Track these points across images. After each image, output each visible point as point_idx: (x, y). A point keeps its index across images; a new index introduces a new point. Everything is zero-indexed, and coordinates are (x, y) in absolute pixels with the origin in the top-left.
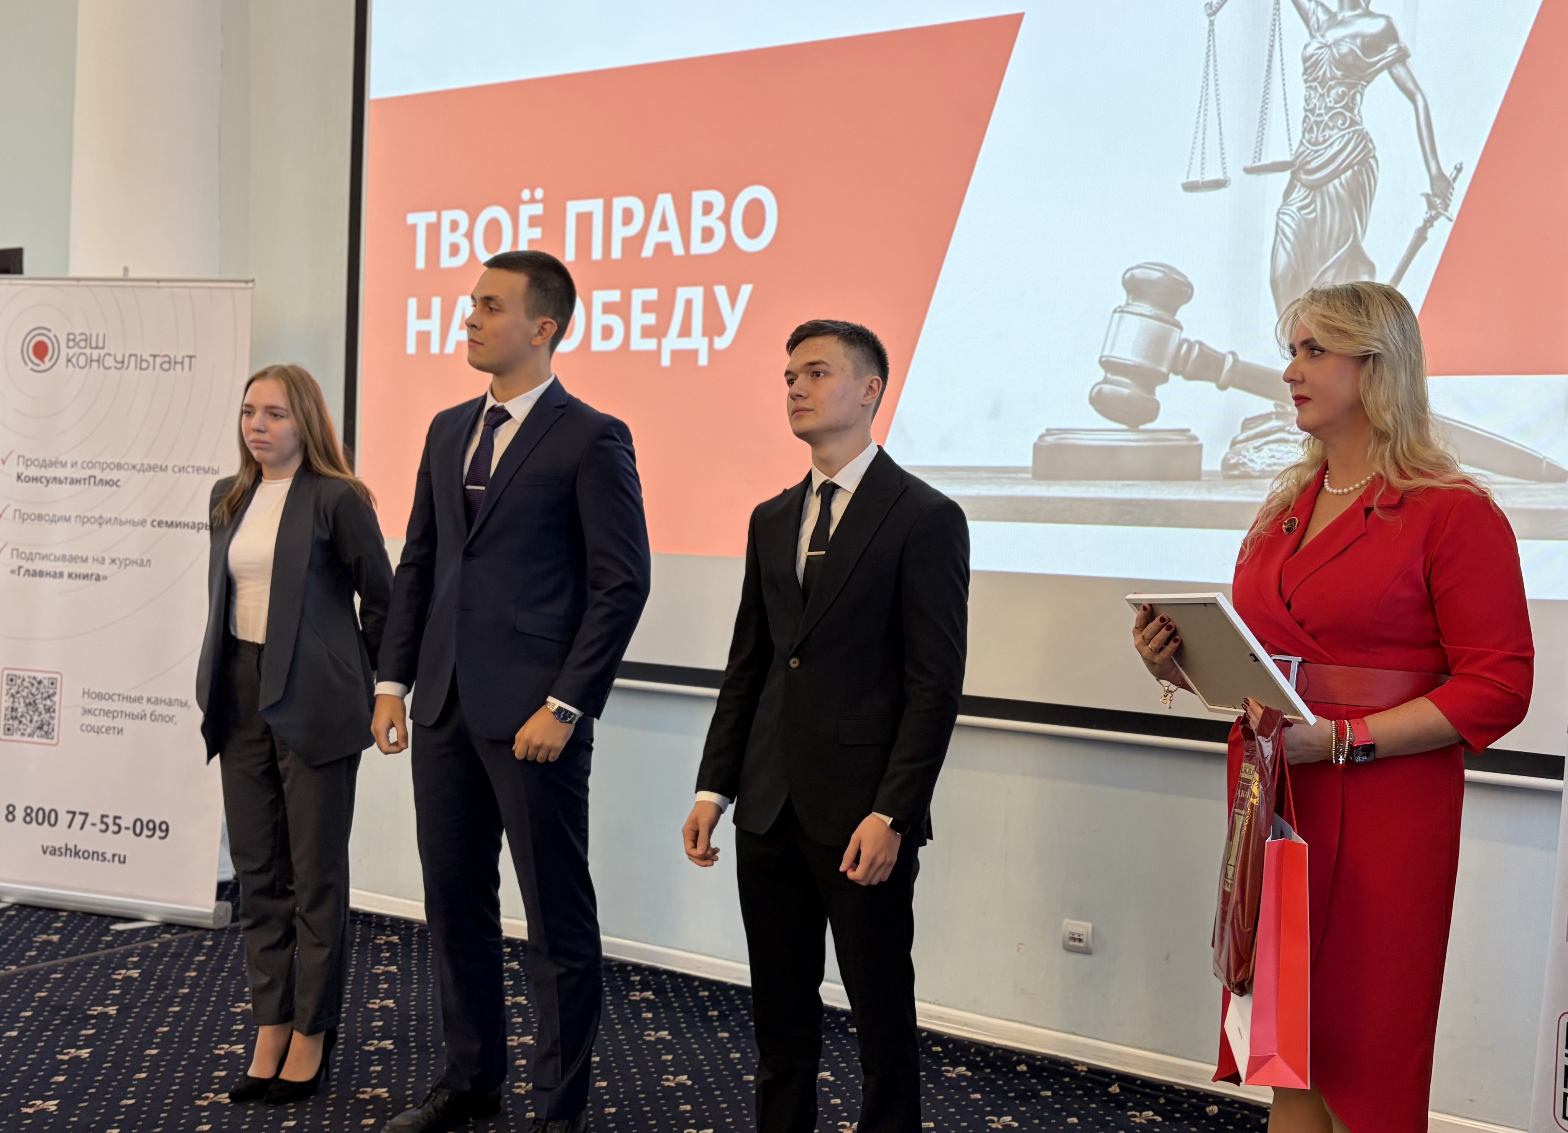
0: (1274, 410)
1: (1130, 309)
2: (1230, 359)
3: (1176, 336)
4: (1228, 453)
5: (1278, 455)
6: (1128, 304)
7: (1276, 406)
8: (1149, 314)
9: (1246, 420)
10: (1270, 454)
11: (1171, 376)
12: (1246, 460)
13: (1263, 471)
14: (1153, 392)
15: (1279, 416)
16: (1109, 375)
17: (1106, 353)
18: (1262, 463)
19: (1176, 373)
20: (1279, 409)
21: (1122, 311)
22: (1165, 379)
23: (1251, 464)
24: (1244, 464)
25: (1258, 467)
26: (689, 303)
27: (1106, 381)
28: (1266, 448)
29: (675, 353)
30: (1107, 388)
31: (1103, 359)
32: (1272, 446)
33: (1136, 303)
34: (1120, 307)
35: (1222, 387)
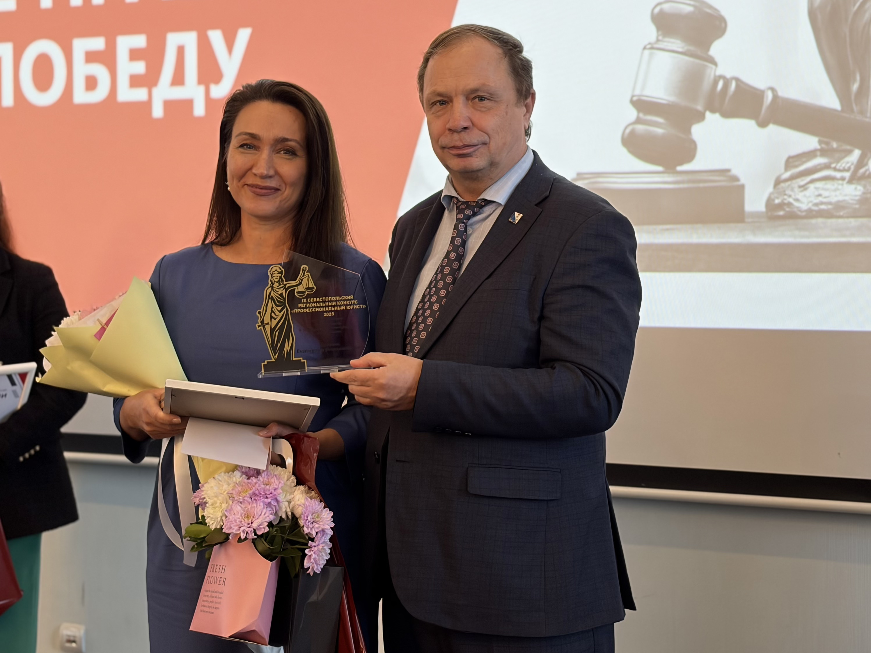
0: (818, 147)
1: (661, 45)
2: (769, 96)
3: (711, 72)
4: (771, 194)
5: (825, 193)
6: (658, 40)
7: (820, 142)
8: (680, 50)
9: (790, 158)
10: (817, 193)
11: (708, 114)
12: (791, 200)
13: (810, 211)
14: (689, 132)
15: (823, 152)
16: (641, 115)
17: (637, 92)
18: (809, 203)
19: (713, 111)
20: (823, 146)
21: (652, 48)
22: (700, 117)
23: (796, 204)
24: (790, 204)
25: (804, 207)
26: (181, 51)
27: (638, 121)
28: (812, 186)
29: (168, 104)
30: (640, 128)
31: (635, 99)
32: (819, 184)
33: (667, 39)
34: (650, 44)
35: (763, 124)
